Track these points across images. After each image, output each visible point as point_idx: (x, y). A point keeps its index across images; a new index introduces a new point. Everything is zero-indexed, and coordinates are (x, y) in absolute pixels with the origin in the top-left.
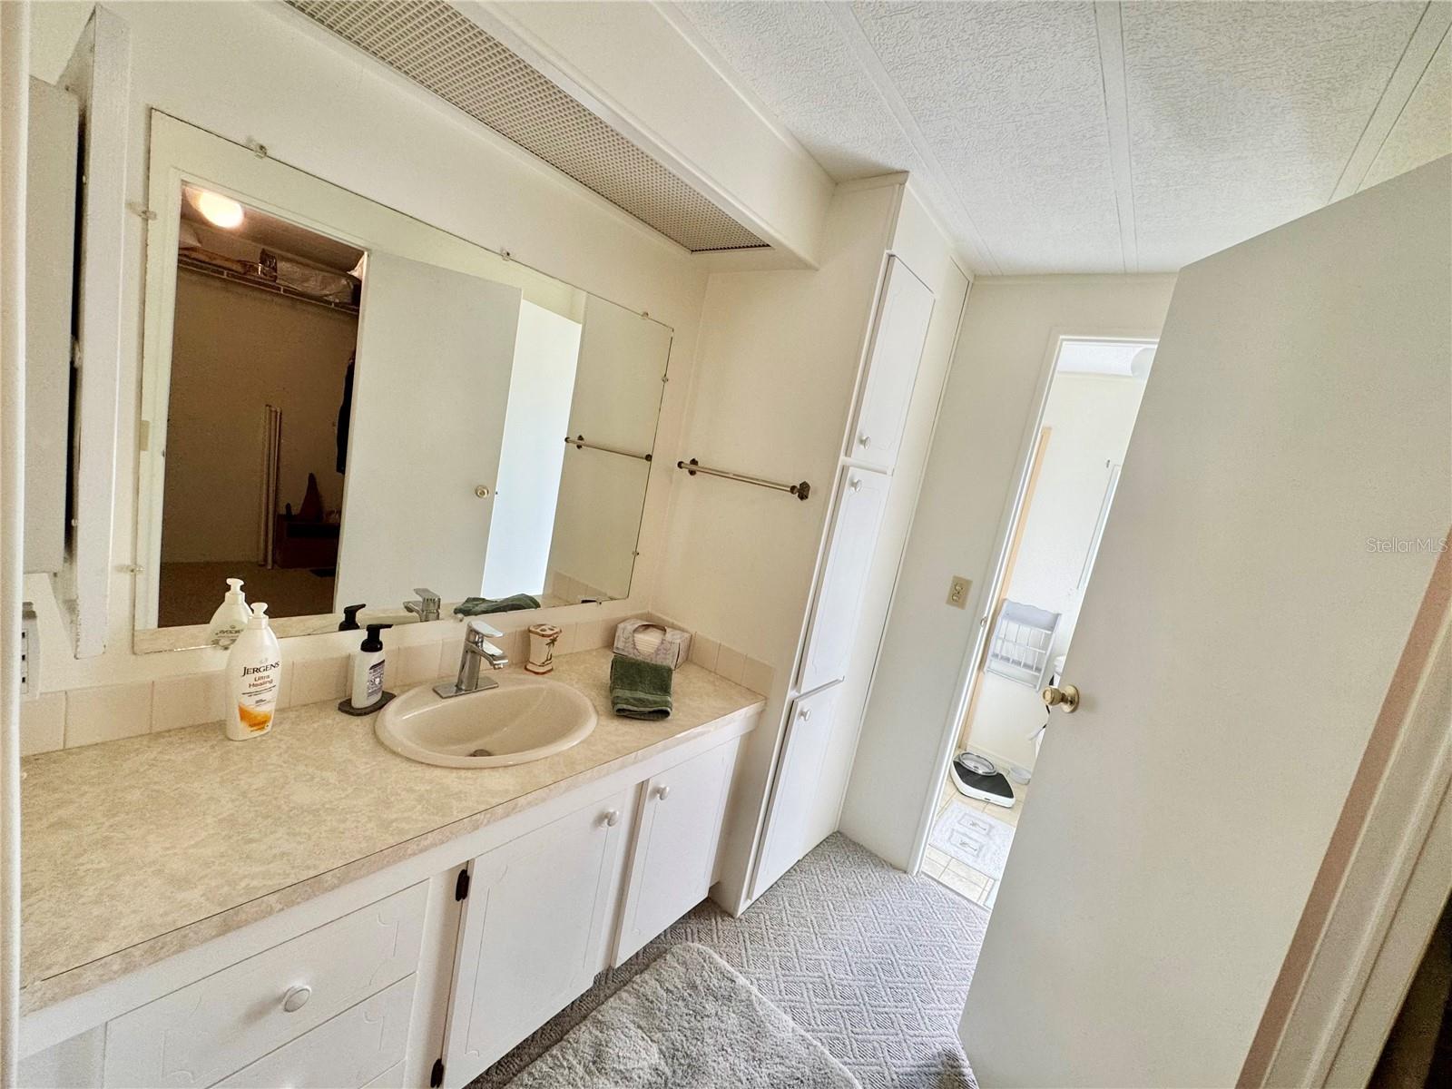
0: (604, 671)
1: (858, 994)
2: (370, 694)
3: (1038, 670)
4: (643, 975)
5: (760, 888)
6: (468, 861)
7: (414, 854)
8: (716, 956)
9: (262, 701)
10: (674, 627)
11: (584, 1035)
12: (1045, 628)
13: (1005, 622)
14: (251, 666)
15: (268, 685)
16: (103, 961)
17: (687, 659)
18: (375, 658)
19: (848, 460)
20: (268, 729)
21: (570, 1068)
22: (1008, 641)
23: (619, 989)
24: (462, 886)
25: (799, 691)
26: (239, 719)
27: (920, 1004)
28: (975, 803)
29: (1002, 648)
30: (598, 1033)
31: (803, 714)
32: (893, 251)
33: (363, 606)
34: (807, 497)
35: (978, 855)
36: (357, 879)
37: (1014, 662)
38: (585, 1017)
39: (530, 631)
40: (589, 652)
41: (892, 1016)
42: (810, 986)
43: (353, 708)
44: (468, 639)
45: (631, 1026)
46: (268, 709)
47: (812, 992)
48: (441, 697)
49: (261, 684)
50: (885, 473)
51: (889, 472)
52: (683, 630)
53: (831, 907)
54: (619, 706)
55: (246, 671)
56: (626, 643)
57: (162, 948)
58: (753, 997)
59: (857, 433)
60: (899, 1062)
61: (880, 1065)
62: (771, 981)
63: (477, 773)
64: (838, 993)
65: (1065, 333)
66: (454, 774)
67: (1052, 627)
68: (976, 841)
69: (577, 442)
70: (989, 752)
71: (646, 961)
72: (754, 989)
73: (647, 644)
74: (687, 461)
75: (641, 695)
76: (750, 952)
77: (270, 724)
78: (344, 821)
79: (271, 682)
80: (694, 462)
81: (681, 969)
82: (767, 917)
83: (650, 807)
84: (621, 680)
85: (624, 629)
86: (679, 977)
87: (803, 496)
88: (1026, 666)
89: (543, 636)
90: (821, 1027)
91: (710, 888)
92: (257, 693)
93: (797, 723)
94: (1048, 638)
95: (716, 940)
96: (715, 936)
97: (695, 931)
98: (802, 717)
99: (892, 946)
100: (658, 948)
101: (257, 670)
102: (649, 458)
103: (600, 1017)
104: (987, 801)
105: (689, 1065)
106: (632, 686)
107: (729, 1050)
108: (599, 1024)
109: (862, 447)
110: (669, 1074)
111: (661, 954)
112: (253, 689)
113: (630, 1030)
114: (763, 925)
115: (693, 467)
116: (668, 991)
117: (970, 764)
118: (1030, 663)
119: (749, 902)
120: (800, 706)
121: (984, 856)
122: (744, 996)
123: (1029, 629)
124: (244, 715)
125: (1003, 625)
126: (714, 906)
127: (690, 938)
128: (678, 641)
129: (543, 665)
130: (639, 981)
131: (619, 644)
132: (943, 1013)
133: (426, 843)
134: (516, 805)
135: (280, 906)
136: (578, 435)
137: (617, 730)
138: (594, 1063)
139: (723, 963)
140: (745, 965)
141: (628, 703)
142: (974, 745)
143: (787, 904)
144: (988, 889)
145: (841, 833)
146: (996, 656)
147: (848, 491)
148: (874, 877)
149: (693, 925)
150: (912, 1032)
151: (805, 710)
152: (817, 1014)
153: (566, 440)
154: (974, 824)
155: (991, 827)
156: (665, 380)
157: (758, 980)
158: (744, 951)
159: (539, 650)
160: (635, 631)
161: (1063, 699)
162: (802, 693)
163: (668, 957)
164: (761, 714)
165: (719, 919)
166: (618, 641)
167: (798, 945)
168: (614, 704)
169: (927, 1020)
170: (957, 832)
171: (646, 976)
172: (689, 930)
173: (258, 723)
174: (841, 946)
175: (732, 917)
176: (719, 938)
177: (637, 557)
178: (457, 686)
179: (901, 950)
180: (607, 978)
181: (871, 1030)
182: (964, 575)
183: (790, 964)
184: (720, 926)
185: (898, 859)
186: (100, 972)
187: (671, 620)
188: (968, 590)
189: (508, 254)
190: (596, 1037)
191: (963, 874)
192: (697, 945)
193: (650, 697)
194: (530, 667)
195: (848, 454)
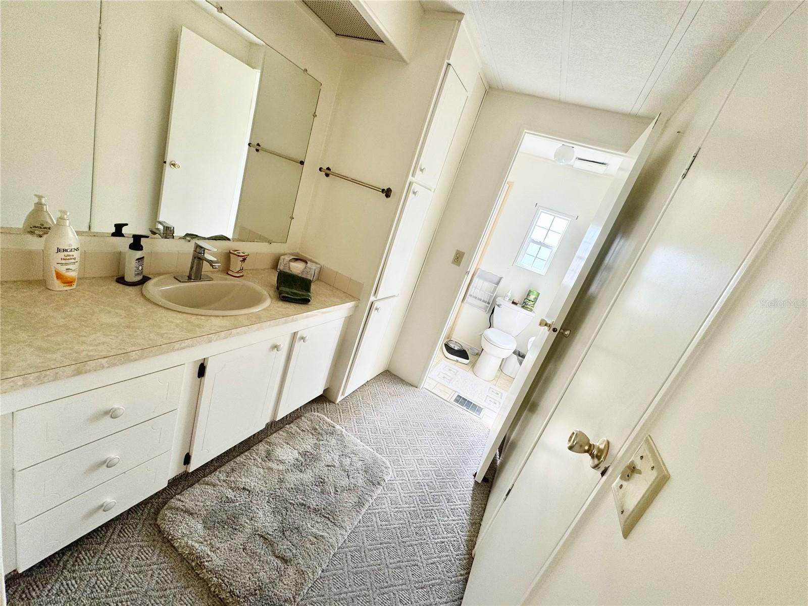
0: (274, 278)
1: (391, 433)
2: (136, 275)
3: (489, 303)
4: (290, 425)
5: (349, 391)
6: (205, 359)
7: (178, 350)
8: (326, 418)
9: (70, 269)
10: (311, 261)
11: (262, 448)
12: (494, 283)
13: (477, 279)
14: (61, 247)
15: (73, 261)
16: (12, 379)
17: (318, 279)
18: (138, 254)
19: (413, 179)
20: (74, 287)
21: (254, 460)
22: (478, 289)
23: (278, 430)
24: (202, 371)
25: (376, 298)
26: (55, 278)
27: (417, 436)
28: (452, 362)
29: (474, 293)
30: (268, 447)
31: (377, 309)
32: (450, 62)
33: (127, 225)
34: (390, 197)
35: (450, 382)
36: (149, 357)
37: (478, 299)
38: (261, 441)
39: (230, 253)
40: (264, 269)
41: (405, 440)
42: (369, 429)
43: (125, 281)
44: (195, 251)
45: (284, 444)
46: (72, 274)
47: (370, 432)
48: (180, 281)
49: (69, 259)
50: (430, 190)
51: (433, 190)
52: (316, 263)
53: (382, 400)
54: (283, 295)
55: (59, 250)
56: (284, 267)
57: (44, 377)
58: (343, 433)
59: (420, 164)
60: (406, 456)
61: (398, 457)
62: (352, 428)
63: (208, 318)
64: (382, 432)
65: (527, 129)
66: (194, 317)
67: (498, 283)
68: (450, 377)
69: (256, 147)
70: (460, 339)
71: (291, 420)
72: (344, 430)
73: (297, 268)
74: (325, 168)
75: (295, 291)
76: (342, 417)
77: (75, 284)
78: (136, 332)
79: (75, 259)
80: (328, 169)
81: (309, 423)
82: (351, 403)
83: (298, 345)
84: (284, 283)
85: (284, 259)
86: (308, 426)
87: (388, 196)
88: (483, 301)
89: (239, 256)
90: (373, 444)
91: (324, 390)
92: (66, 264)
93: (374, 313)
94: (495, 288)
95: (326, 412)
96: (325, 410)
97: (316, 408)
98: (377, 311)
99: (408, 415)
100: (297, 415)
101: (66, 250)
102: (302, 163)
103: (269, 441)
104: (457, 361)
105: (313, 458)
106: (290, 286)
107: (332, 452)
108: (269, 444)
109: (421, 172)
110: (303, 461)
111: (299, 417)
112: (63, 262)
113: (284, 445)
114: (349, 406)
115: (328, 172)
116: (303, 430)
117: (452, 345)
118: (485, 300)
119: (343, 397)
120: (376, 305)
121: (452, 382)
122: (339, 433)
123: (487, 283)
124: (59, 276)
125: (476, 280)
126: (324, 399)
127: (313, 410)
128: (314, 268)
129: (238, 272)
130: (288, 427)
131: (281, 267)
132: (427, 439)
133: (183, 345)
134: (231, 333)
135: (107, 365)
136: (256, 143)
137: (282, 306)
138: (267, 457)
139: (329, 420)
140: (340, 421)
141: (287, 293)
142: (455, 337)
143: (361, 399)
144: (452, 395)
145: (388, 371)
146: (471, 295)
147: (411, 195)
148: (402, 389)
149: (315, 406)
150: (413, 446)
151: (378, 307)
152: (372, 439)
153: (249, 144)
154: (450, 370)
155: (457, 371)
156: (315, 116)
157: (346, 427)
158: (339, 416)
159: (236, 264)
160: (290, 261)
162: (377, 299)
163: (303, 418)
164: (356, 307)
165: (328, 404)
166: (280, 265)
167: (365, 414)
168: (280, 294)
169: (419, 441)
170: (442, 373)
171: (292, 425)
172: (313, 408)
173: (68, 282)
174: (385, 415)
175: (334, 403)
176: (327, 411)
177: (292, 220)
178: (188, 277)
179: (411, 417)
180: (271, 426)
181: (395, 445)
182: (461, 250)
183: (361, 421)
184: (328, 406)
185: (415, 382)
186: (12, 384)
187: (310, 258)
188: (462, 258)
189: (221, 8)
190: (267, 448)
191: (442, 389)
192: (316, 414)
193: (300, 293)
194: (230, 273)
195: (413, 175)
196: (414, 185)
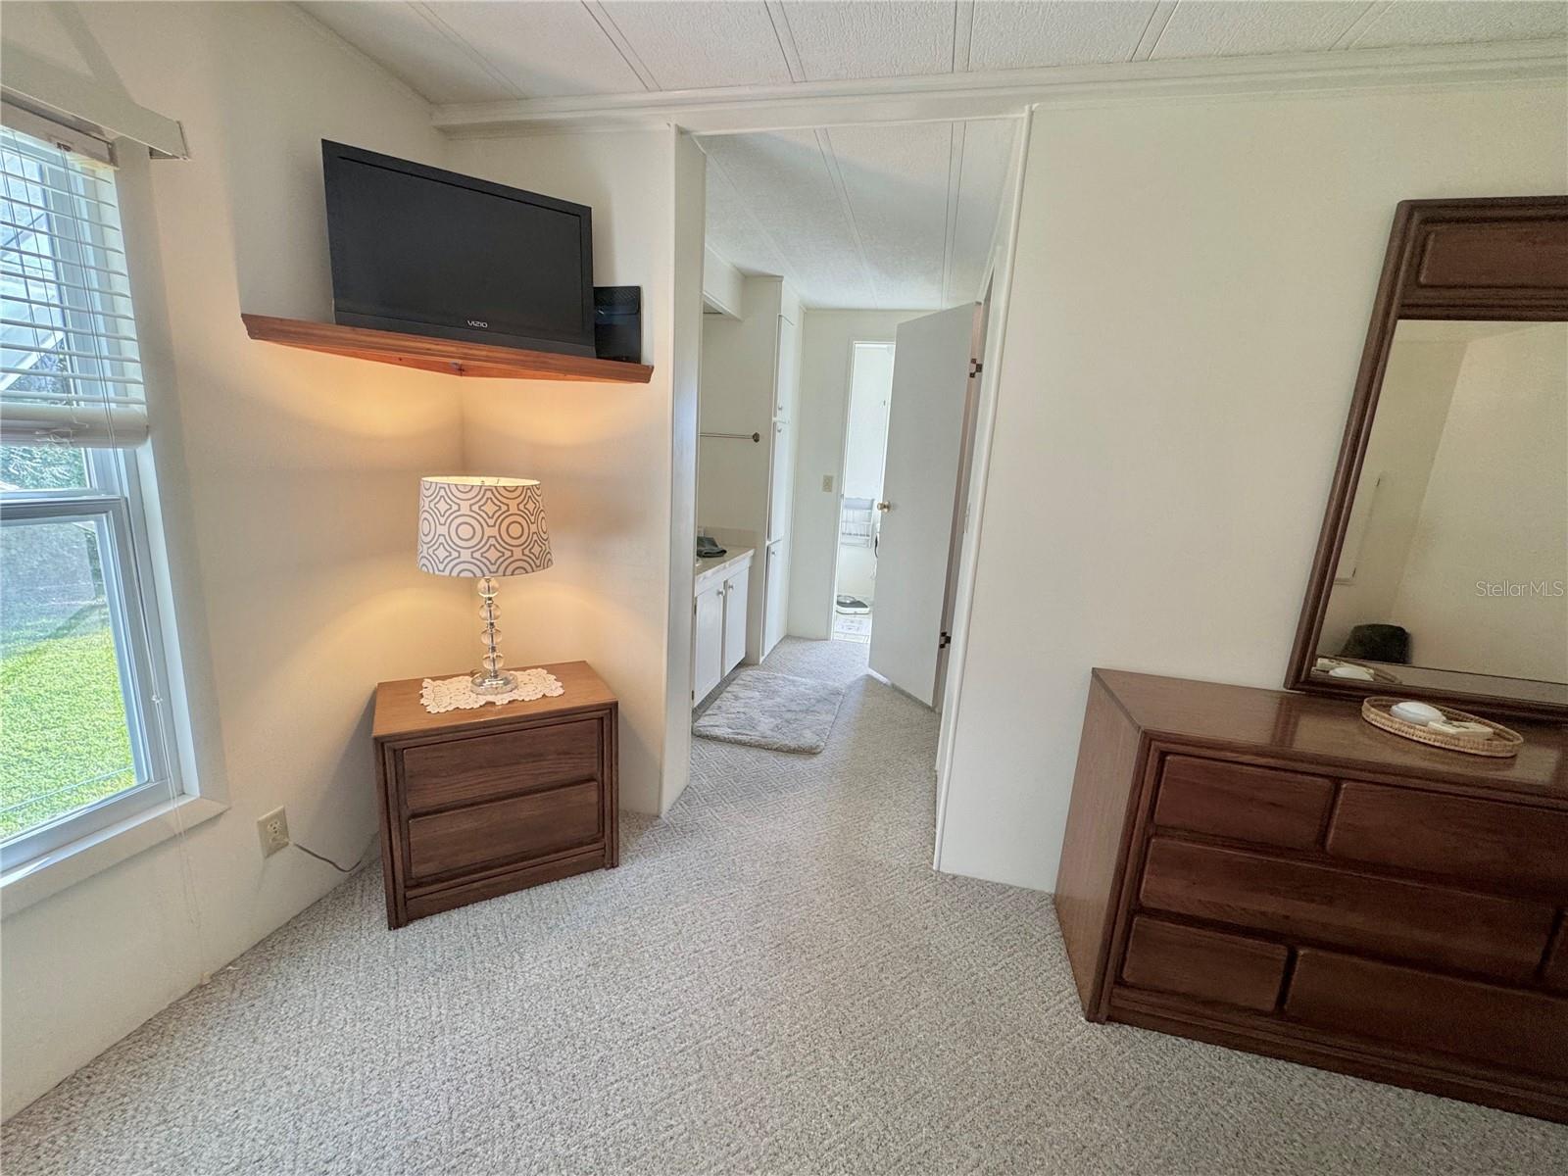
5: (767, 651)
12: (868, 509)
19: (776, 419)
22: (849, 522)
23: (729, 685)
25: (770, 541)
28: (850, 615)
29: (846, 529)
31: (773, 553)
32: (781, 313)
34: (759, 440)
35: (858, 631)
37: (854, 535)
51: (788, 423)
59: (778, 404)
65: (855, 340)
67: (871, 508)
68: (855, 627)
82: (771, 665)
84: (701, 543)
86: (751, 678)
87: (756, 441)
88: (861, 535)
91: (746, 651)
93: (772, 557)
94: (870, 514)
97: (743, 672)
98: (773, 555)
103: (728, 691)
104: (855, 613)
109: (780, 412)
114: (769, 668)
118: (862, 532)
119: (763, 658)
120: (773, 549)
121: (861, 630)
123: (859, 512)
126: (749, 659)
143: (780, 659)
145: (789, 635)
147: (777, 434)
149: (742, 669)
151: (774, 551)
154: (852, 622)
155: (861, 625)
161: (885, 507)
162: (771, 543)
163: (741, 676)
164: (756, 555)
165: (751, 666)
170: (846, 626)
175: (758, 665)
182: (830, 474)
184: (752, 669)
185: (822, 635)
188: (832, 482)
191: (854, 637)
195: (775, 416)
196: (778, 424)
